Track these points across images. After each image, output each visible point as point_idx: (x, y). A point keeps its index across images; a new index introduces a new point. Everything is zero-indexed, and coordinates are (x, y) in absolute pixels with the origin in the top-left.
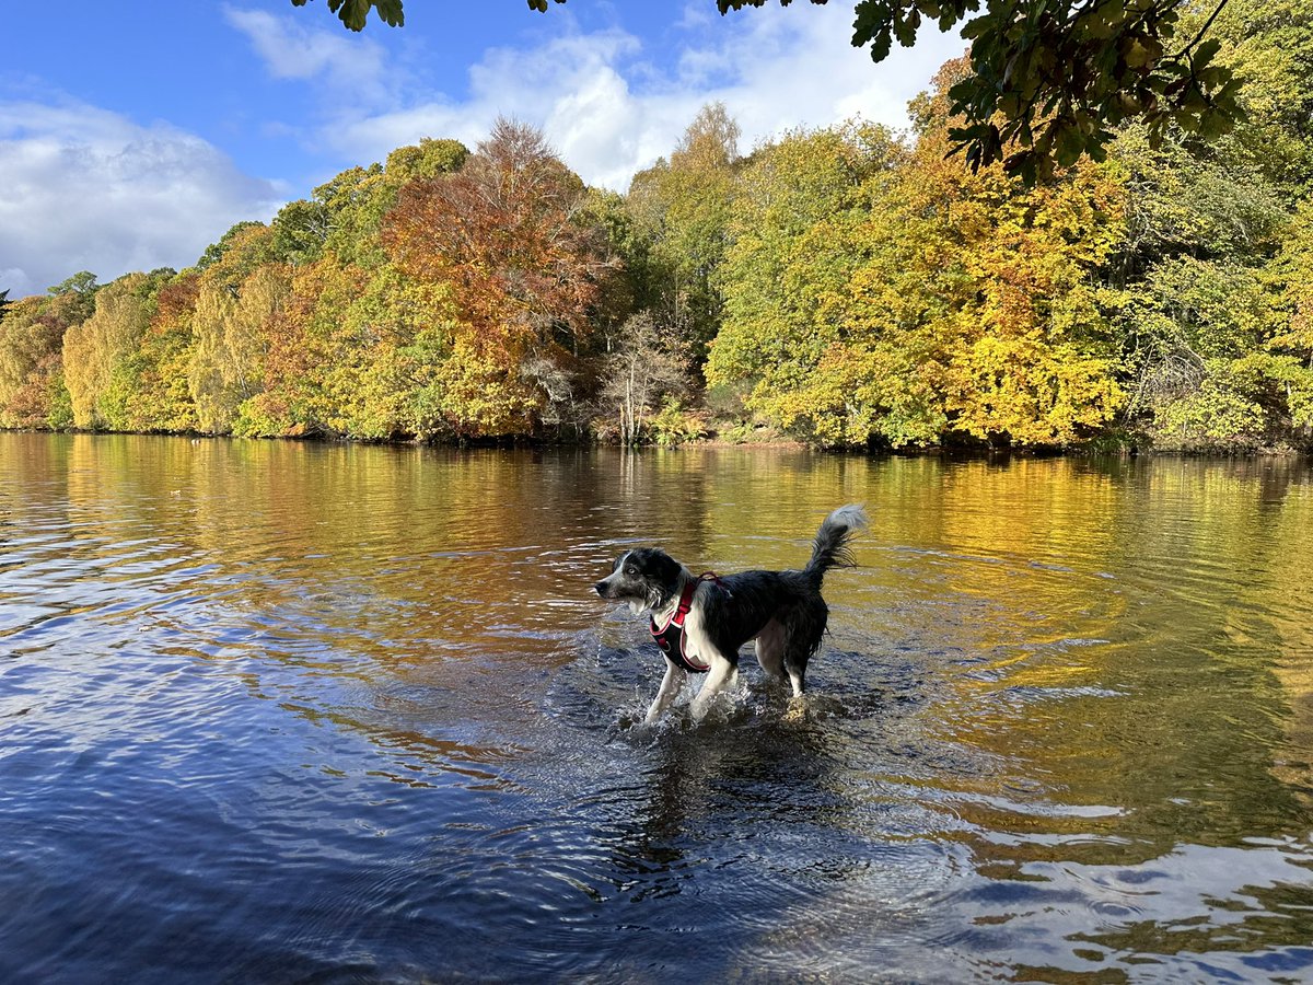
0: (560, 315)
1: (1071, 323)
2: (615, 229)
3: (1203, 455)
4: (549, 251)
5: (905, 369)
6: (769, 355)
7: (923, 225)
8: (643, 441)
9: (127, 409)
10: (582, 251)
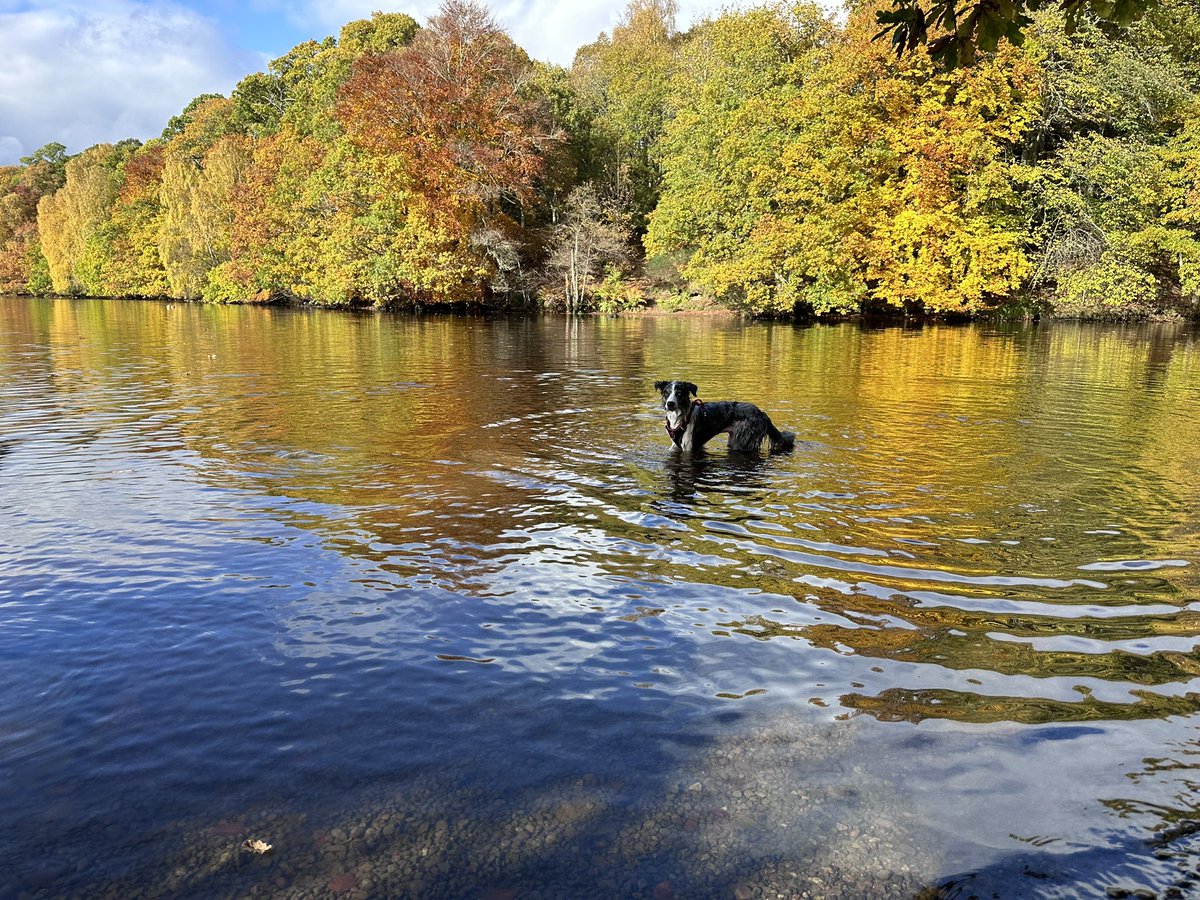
0: (507, 186)
1: (985, 198)
2: (559, 103)
3: (1100, 322)
4: (497, 124)
5: (831, 241)
6: (705, 226)
7: (851, 101)
8: (587, 309)
9: (102, 276)
10: (528, 123)
